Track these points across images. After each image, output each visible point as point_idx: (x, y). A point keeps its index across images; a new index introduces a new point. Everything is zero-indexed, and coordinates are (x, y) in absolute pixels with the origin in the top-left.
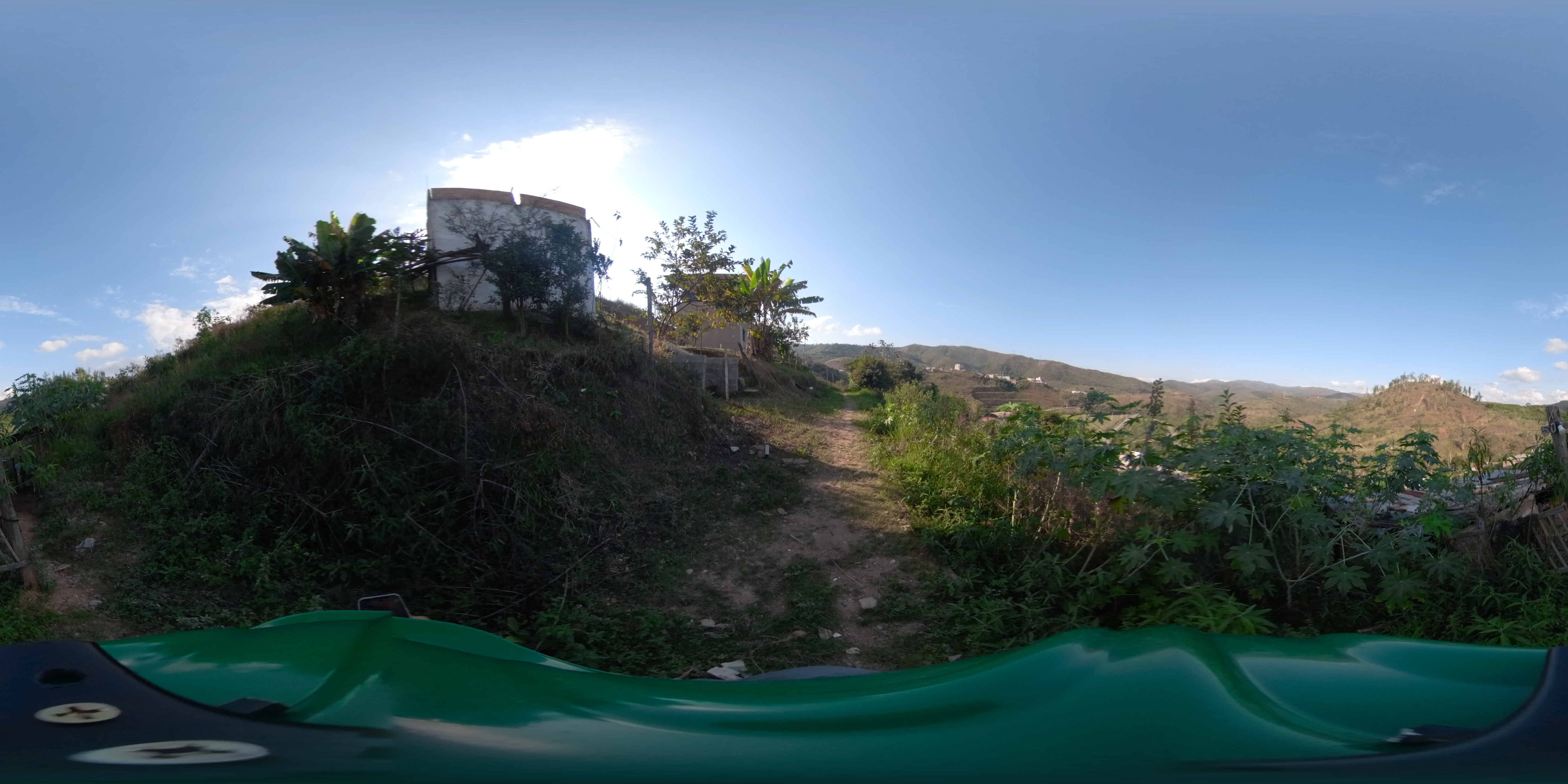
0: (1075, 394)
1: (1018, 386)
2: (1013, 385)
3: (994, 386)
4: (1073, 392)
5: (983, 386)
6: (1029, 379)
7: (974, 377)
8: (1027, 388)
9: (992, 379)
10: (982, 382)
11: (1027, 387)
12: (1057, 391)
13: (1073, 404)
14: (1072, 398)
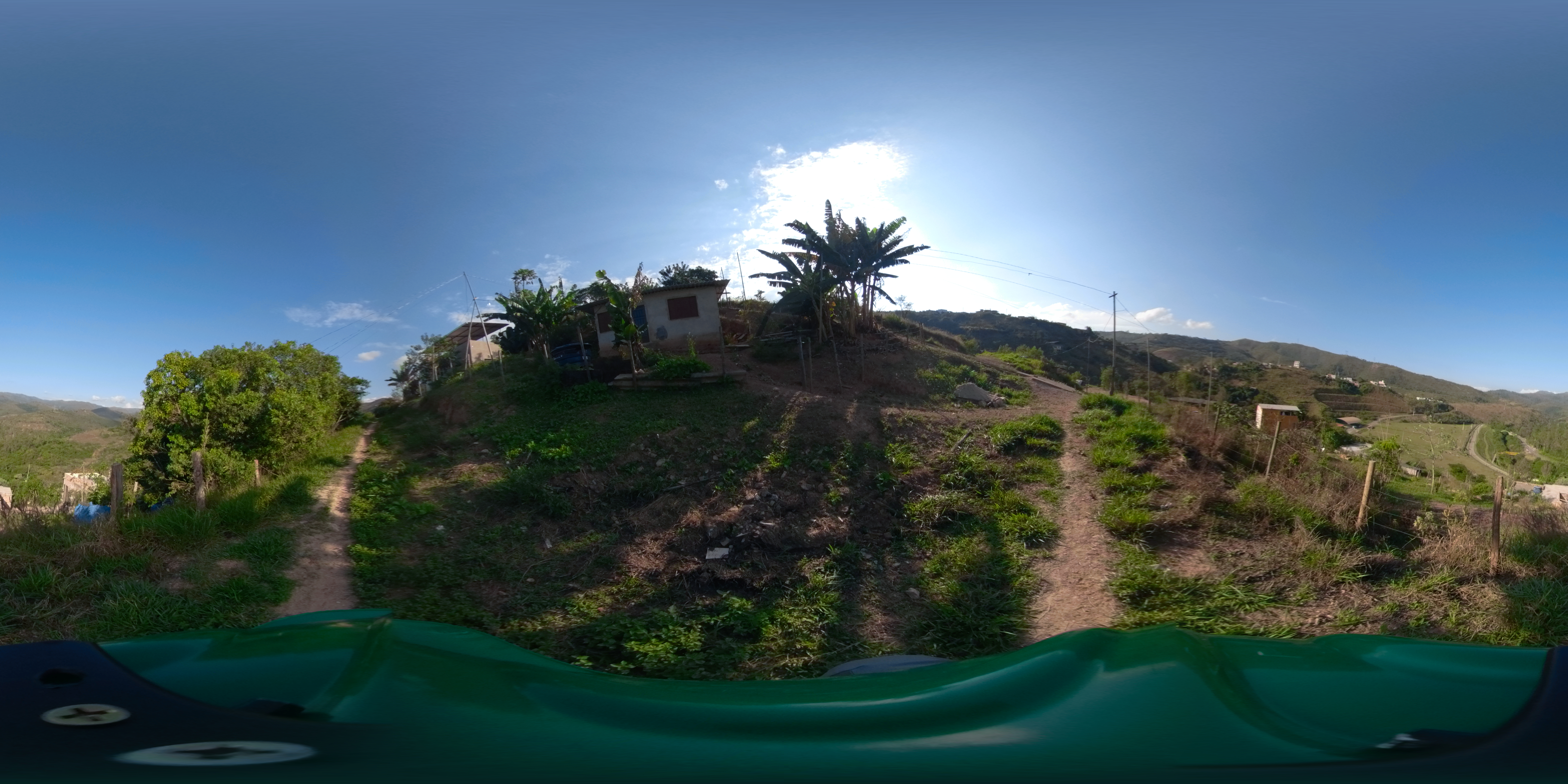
0: (1422, 400)
1: (1362, 389)
2: (1356, 387)
3: (1335, 388)
4: (1418, 398)
5: (1324, 387)
6: (1372, 382)
7: (1315, 377)
8: (1371, 391)
9: (1334, 380)
10: (1323, 383)
12: (1402, 397)
13: (1419, 411)
14: (1418, 405)
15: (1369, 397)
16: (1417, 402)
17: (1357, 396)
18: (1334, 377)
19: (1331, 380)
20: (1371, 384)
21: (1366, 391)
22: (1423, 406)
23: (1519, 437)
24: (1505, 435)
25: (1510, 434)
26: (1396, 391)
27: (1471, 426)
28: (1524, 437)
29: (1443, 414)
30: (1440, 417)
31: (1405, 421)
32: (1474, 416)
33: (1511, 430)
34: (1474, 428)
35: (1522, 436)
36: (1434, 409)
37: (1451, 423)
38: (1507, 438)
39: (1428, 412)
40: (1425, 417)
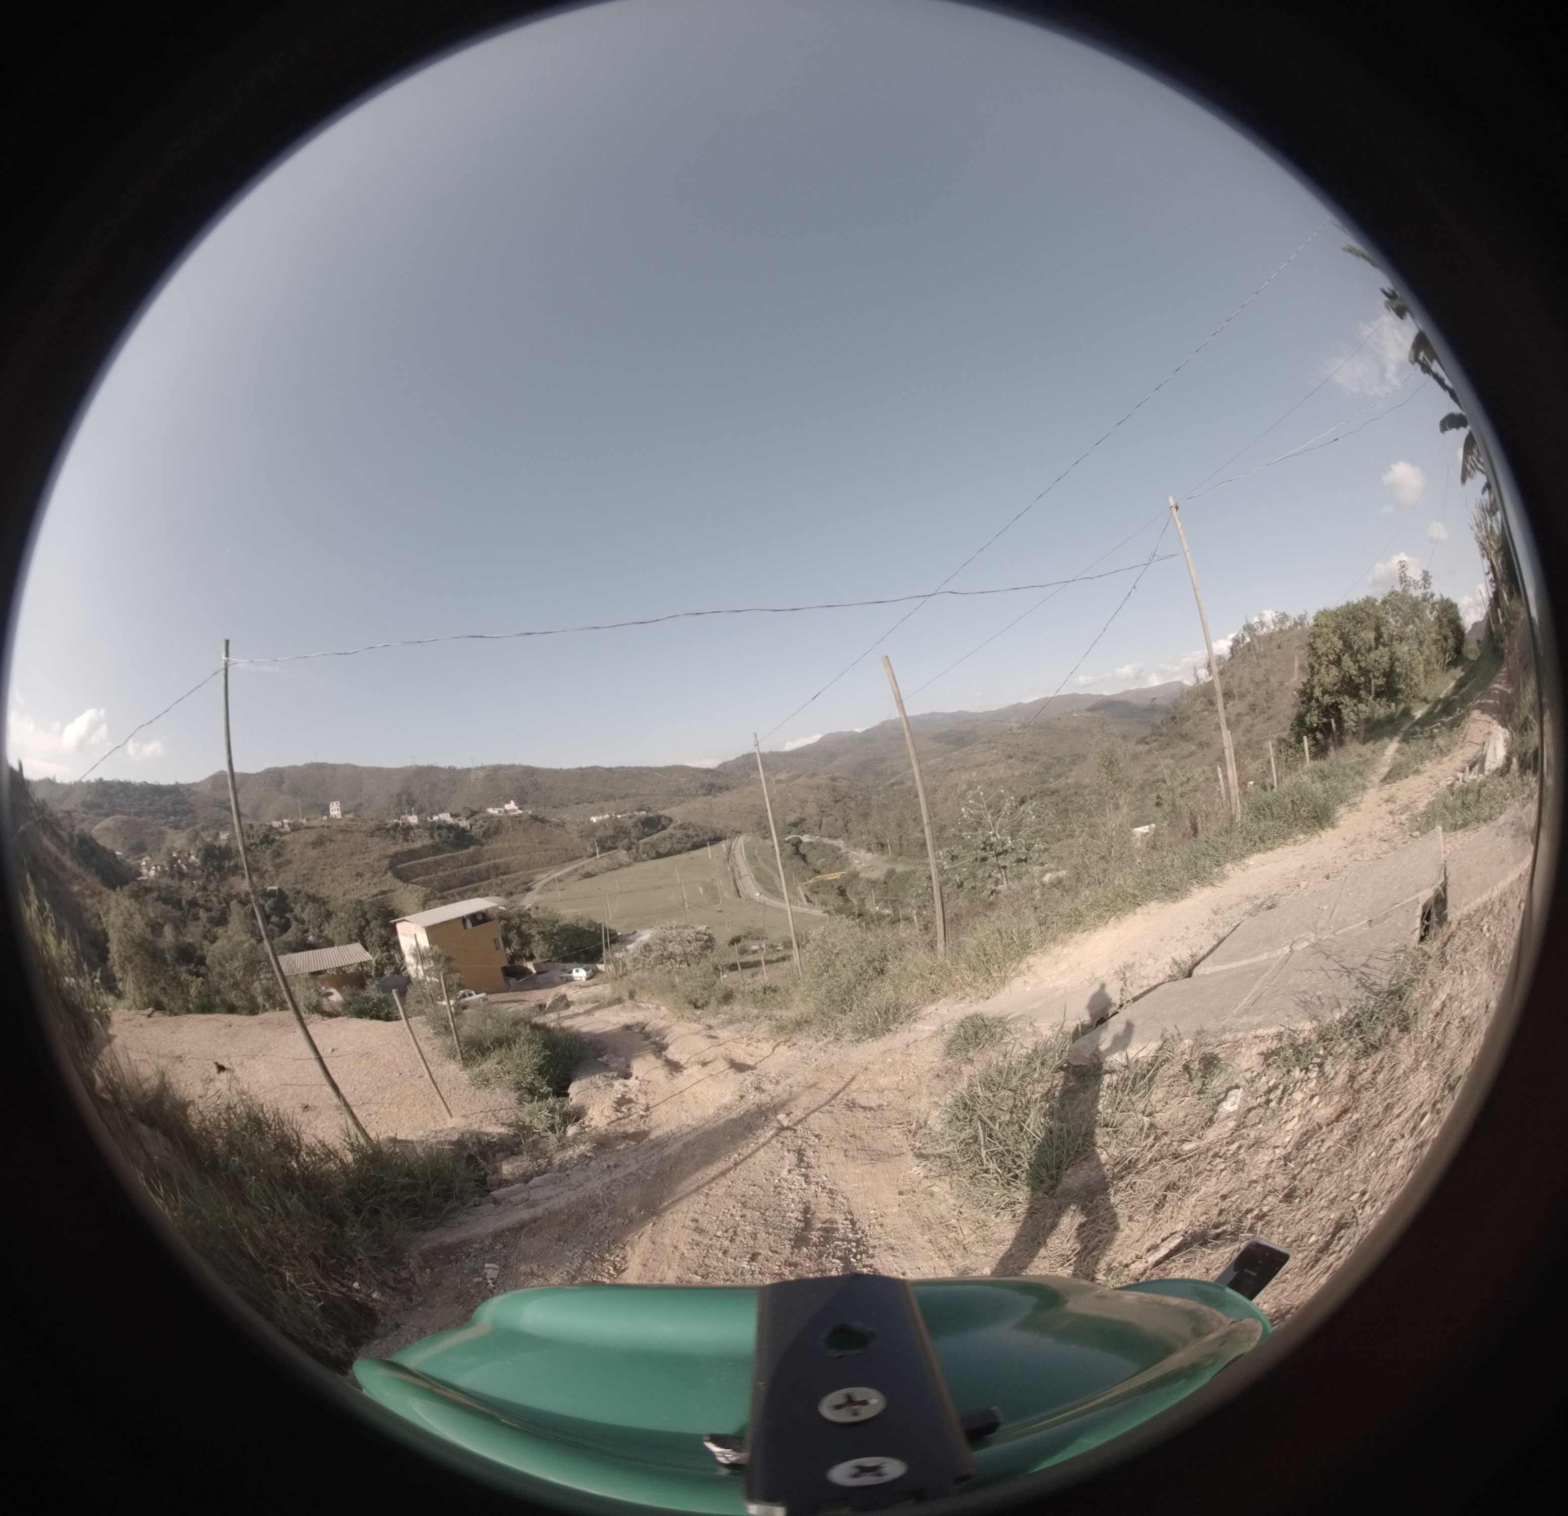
0: (602, 823)
1: (476, 831)
2: (464, 830)
3: (427, 841)
4: (594, 819)
5: (406, 846)
6: (491, 811)
7: (379, 829)
8: (495, 833)
9: (418, 827)
10: (400, 839)
11: (495, 829)
12: (561, 825)
13: (606, 845)
14: (600, 834)
15: (495, 845)
16: (595, 828)
17: (472, 849)
18: (413, 819)
19: (409, 828)
20: (492, 816)
21: (487, 834)
22: (610, 832)
23: (826, 840)
24: (797, 844)
25: (805, 839)
26: (547, 818)
27: (723, 845)
28: (836, 838)
29: (655, 837)
30: (653, 845)
31: (588, 875)
32: (718, 825)
33: (803, 832)
34: (729, 848)
35: (830, 837)
36: (634, 833)
37: (679, 852)
38: (802, 849)
39: (626, 841)
40: (622, 855)
